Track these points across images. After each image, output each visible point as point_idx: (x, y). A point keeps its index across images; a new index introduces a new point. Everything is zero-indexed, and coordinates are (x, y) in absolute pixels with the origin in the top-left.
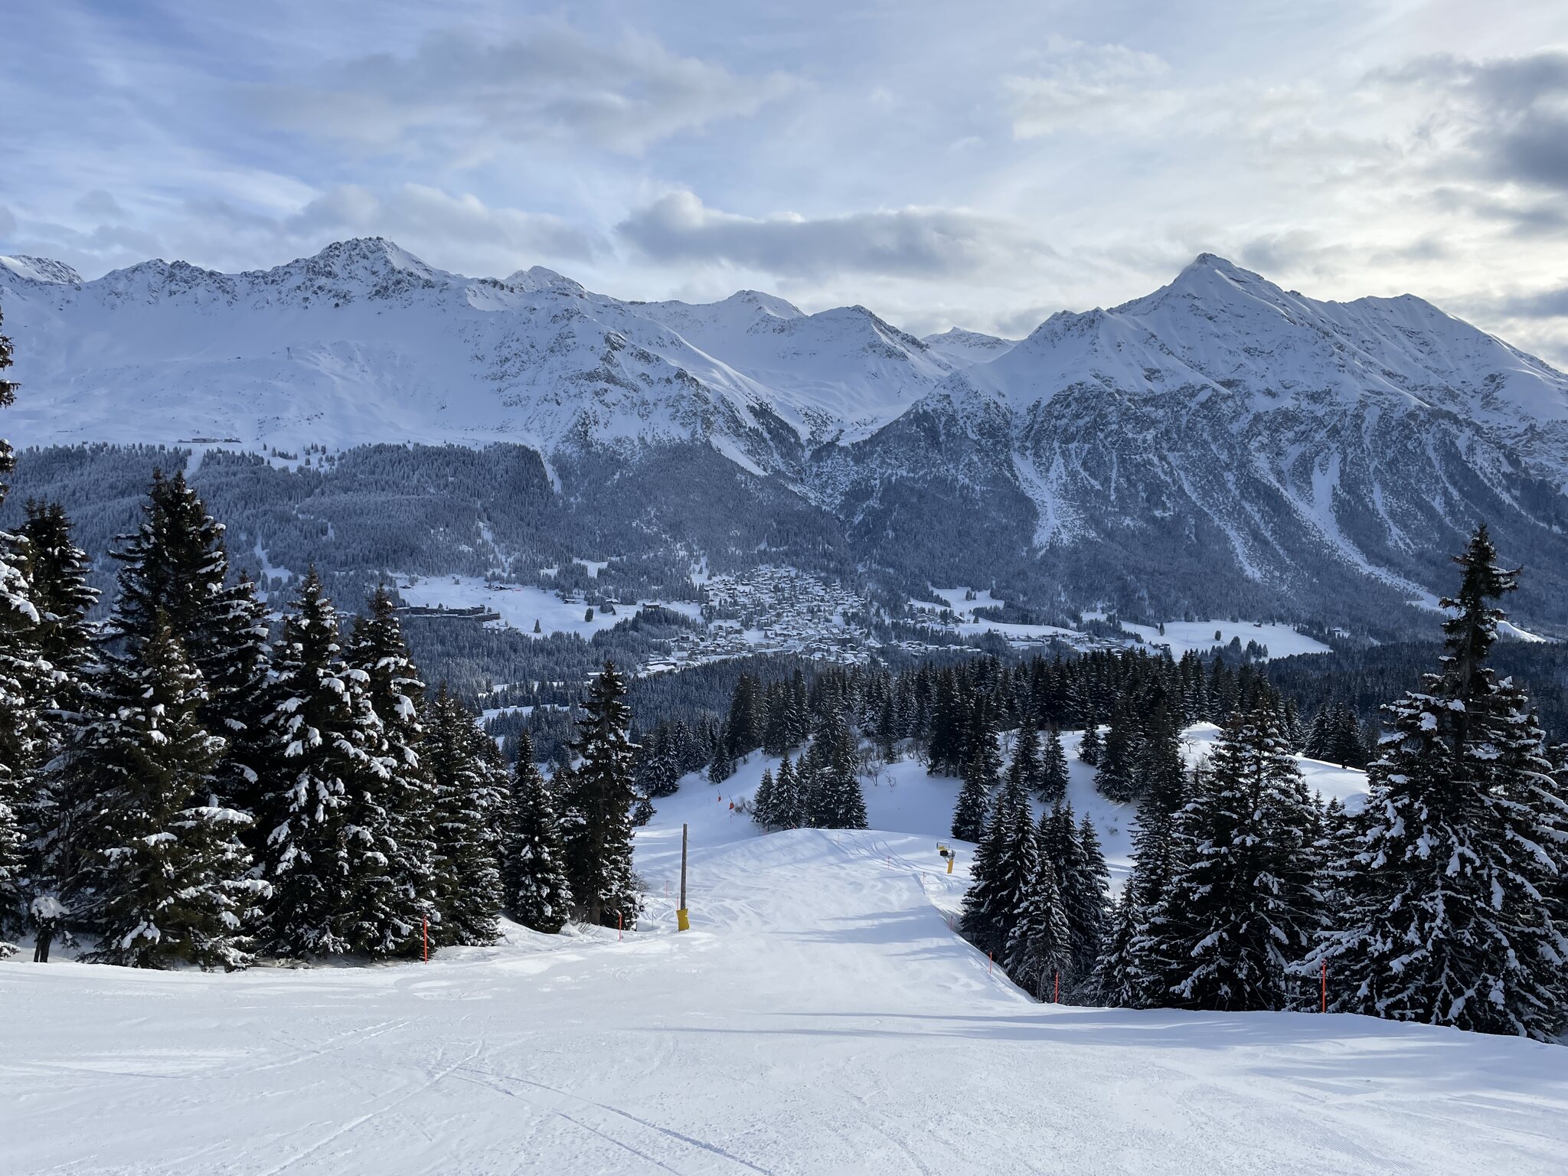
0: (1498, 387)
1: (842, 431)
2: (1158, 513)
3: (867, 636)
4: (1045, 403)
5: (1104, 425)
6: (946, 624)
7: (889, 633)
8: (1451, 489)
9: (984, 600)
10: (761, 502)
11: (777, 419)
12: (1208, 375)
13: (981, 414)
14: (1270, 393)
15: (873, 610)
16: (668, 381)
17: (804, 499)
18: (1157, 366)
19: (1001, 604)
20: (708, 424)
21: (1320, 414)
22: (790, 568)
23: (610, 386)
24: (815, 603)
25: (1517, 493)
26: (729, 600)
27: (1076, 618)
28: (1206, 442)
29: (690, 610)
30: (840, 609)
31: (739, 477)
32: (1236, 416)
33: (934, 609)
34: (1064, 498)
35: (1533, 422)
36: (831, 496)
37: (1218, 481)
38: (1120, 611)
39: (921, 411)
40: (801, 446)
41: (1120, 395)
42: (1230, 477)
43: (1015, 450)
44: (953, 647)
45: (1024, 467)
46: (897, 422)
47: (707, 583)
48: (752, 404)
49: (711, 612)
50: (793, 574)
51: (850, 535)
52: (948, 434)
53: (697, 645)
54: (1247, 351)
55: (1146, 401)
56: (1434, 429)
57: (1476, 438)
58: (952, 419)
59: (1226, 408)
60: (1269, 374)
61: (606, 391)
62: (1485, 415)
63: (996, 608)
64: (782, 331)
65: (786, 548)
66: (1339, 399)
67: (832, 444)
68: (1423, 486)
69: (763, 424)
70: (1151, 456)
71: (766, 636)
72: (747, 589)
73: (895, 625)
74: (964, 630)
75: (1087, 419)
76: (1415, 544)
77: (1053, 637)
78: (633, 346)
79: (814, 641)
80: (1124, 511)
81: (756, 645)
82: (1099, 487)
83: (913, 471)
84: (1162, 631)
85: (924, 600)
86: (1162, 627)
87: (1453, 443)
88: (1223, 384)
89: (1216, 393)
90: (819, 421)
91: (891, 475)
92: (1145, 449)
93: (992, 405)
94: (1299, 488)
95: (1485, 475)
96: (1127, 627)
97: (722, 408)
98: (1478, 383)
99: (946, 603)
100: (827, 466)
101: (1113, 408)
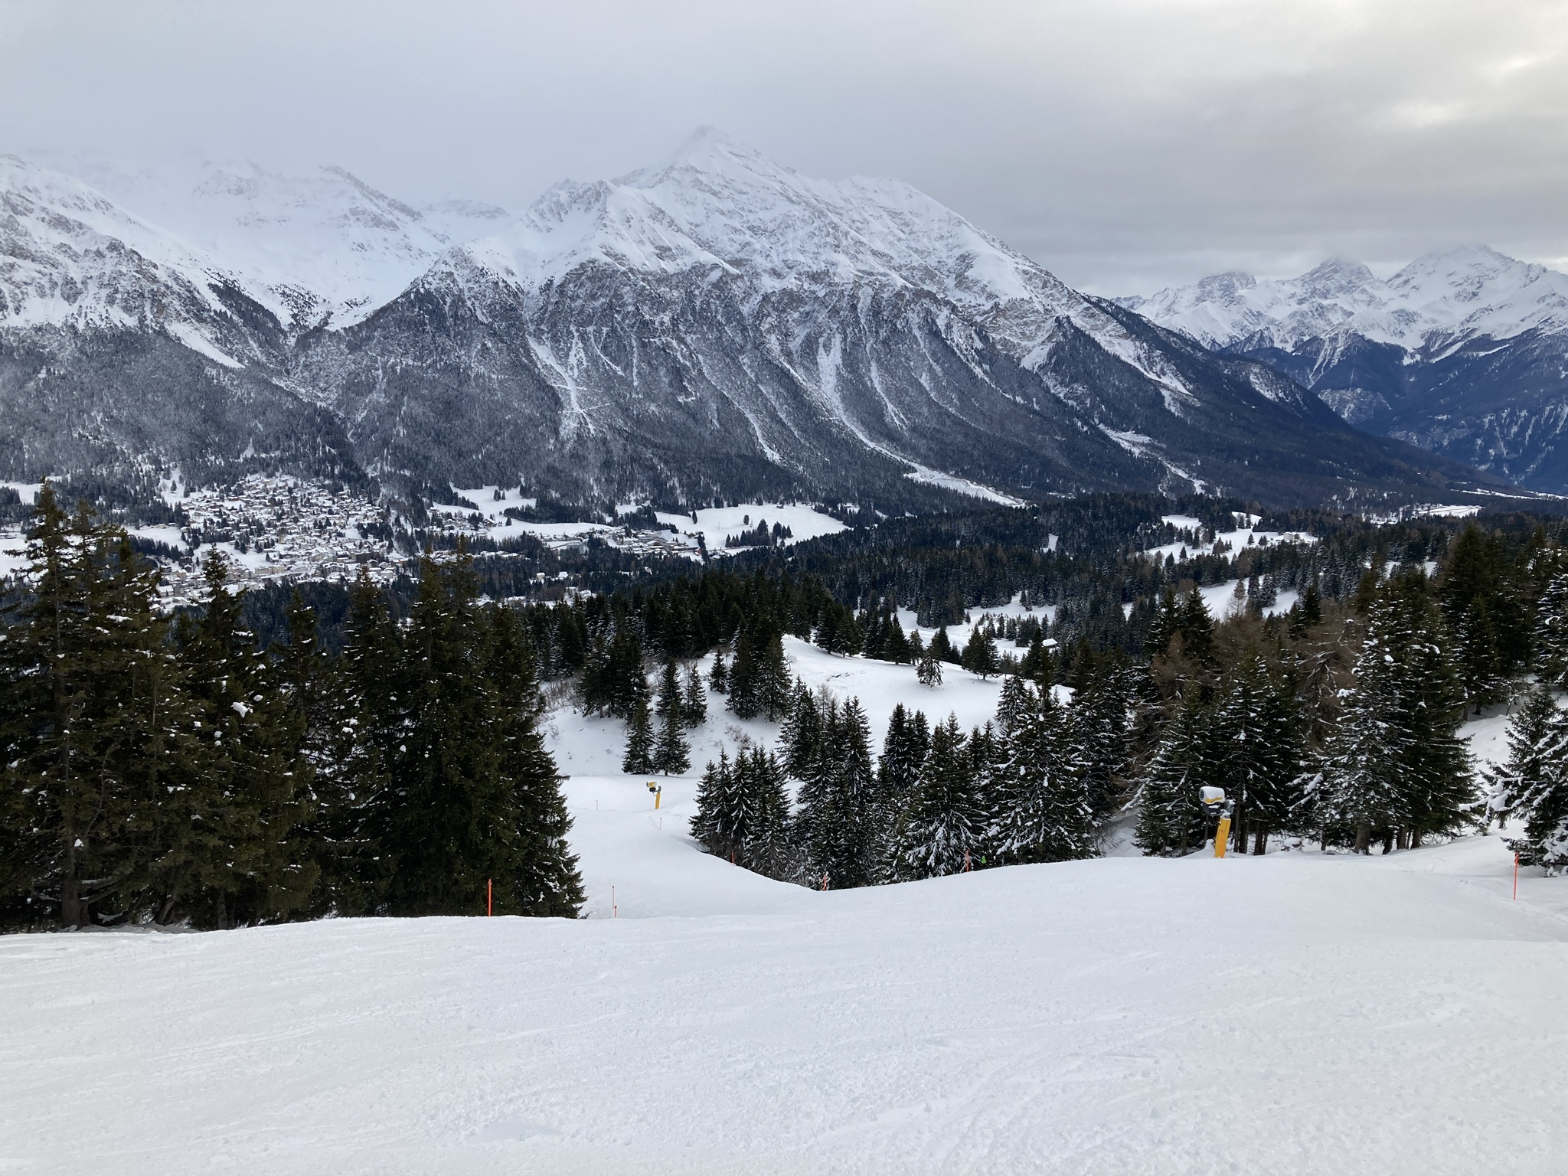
0: (969, 266)
1: (330, 314)
2: (681, 399)
3: (390, 547)
4: (557, 282)
5: (620, 306)
6: (477, 529)
7: (414, 544)
8: (934, 364)
9: (514, 499)
10: (240, 400)
11: (248, 300)
12: (717, 253)
13: (490, 293)
14: (775, 273)
15: (392, 519)
16: (99, 254)
17: (294, 396)
18: (667, 243)
19: (532, 503)
20: (160, 308)
21: (821, 294)
22: (285, 477)
23: (19, 261)
24: (322, 516)
25: (987, 367)
26: (216, 519)
27: (611, 511)
28: (720, 324)
29: (168, 536)
30: (352, 521)
31: (211, 372)
32: (747, 296)
33: (461, 513)
34: (588, 385)
35: (997, 300)
36: (323, 390)
37: (734, 363)
38: (653, 501)
39: (422, 291)
40: (282, 331)
41: (633, 274)
42: (744, 360)
43: (530, 334)
44: (487, 554)
45: (542, 353)
46: (396, 302)
47: (184, 501)
48: (214, 282)
49: (195, 537)
50: (291, 484)
51: (353, 435)
52: (455, 316)
53: (183, 577)
54: (751, 228)
55: (660, 281)
56: (918, 308)
57: (952, 316)
58: (459, 300)
59: (738, 289)
60: (773, 253)
61: (12, 266)
62: (959, 294)
63: (529, 508)
64: (240, 191)
65: (278, 453)
66: (837, 280)
67: (319, 330)
68: (912, 363)
69: (231, 305)
70: (669, 339)
71: (268, 556)
72: (237, 505)
73: (421, 535)
74: (499, 534)
75: (602, 300)
76: (908, 419)
77: (590, 535)
78: (44, 209)
79: (328, 561)
80: (649, 397)
81: (257, 570)
82: (620, 373)
83: (421, 358)
84: (695, 520)
85: (448, 503)
86: (694, 514)
87: (934, 322)
88: (731, 263)
89: (726, 273)
90: (300, 302)
91: (393, 367)
92: (663, 332)
93: (501, 284)
94: (807, 369)
95: (961, 352)
96: (662, 518)
97: (176, 288)
98: (951, 263)
99: (474, 506)
100: (316, 354)
101: (628, 288)
